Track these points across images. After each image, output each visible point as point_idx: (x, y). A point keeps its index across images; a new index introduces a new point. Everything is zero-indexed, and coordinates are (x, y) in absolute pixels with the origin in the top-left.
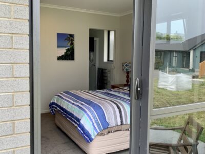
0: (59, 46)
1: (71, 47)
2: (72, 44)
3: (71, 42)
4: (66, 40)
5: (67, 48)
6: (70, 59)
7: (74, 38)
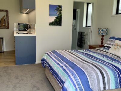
0: (50, 15)
1: (59, 15)
2: (60, 13)
3: (59, 11)
4: (56, 10)
5: (56, 16)
6: (58, 25)
7: (61, 8)
